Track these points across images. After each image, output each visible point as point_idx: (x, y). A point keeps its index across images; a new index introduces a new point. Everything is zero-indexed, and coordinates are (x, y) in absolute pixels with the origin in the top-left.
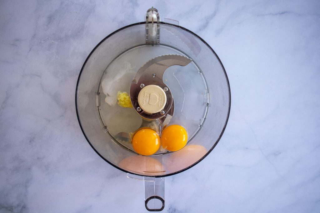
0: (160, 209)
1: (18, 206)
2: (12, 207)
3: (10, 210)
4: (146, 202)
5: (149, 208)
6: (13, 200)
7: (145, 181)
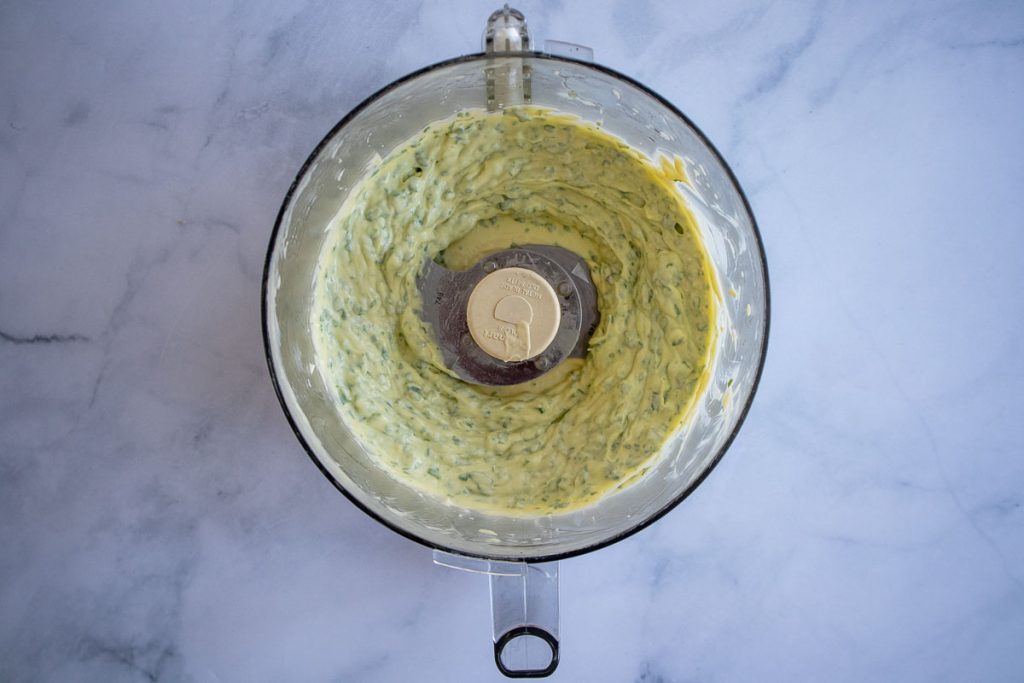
0: (544, 671)
1: (151, 646)
2: (132, 649)
3: (124, 661)
4: (499, 647)
5: (509, 666)
6: (135, 627)
7: (493, 576)
